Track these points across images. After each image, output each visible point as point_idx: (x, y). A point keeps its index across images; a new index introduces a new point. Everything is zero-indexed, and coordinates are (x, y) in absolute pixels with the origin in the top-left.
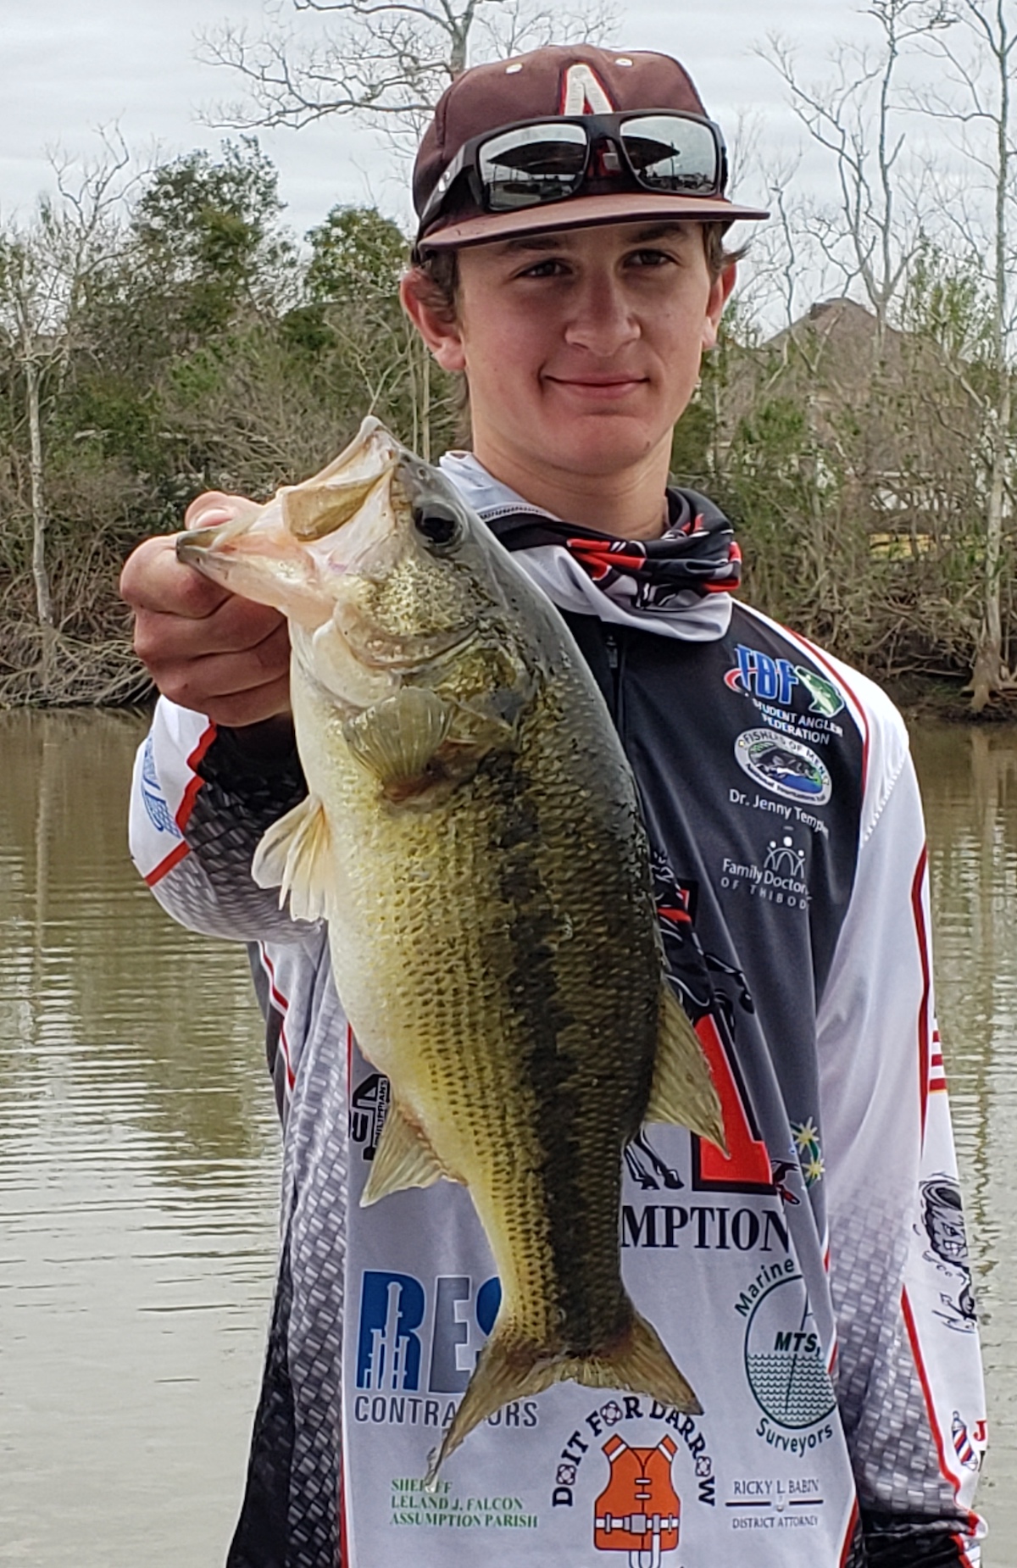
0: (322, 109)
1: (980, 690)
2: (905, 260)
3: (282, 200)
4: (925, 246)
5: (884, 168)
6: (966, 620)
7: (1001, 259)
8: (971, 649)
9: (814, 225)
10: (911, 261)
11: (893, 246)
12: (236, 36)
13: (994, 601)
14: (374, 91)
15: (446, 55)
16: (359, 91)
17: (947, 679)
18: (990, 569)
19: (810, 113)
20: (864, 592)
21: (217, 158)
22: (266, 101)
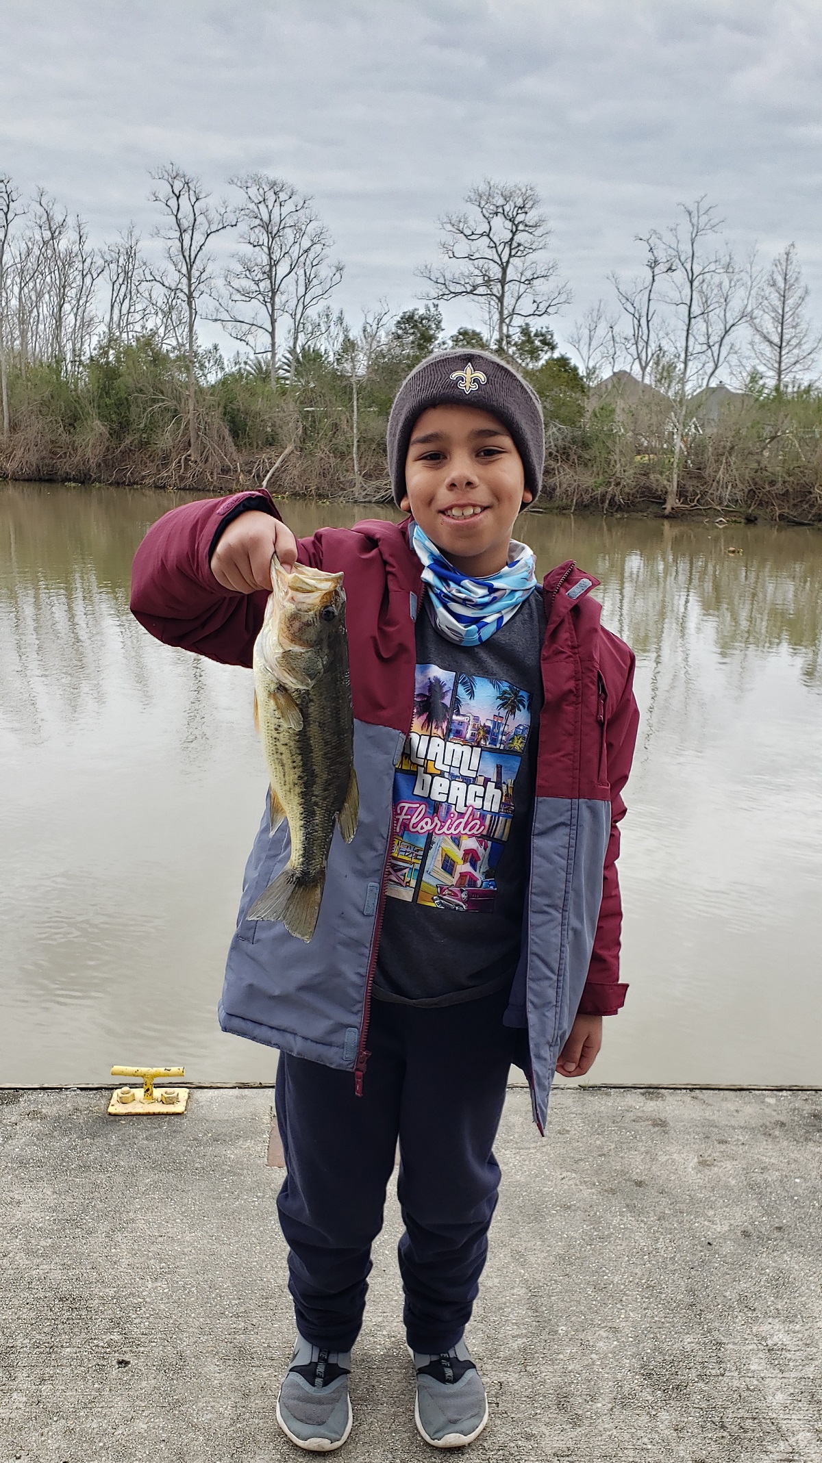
0: (457, 294)
1: (668, 506)
2: (653, 355)
3: (443, 327)
4: (660, 350)
5: (648, 321)
6: (666, 482)
7: (686, 356)
8: (666, 492)
9: (623, 341)
10: (655, 356)
11: (649, 349)
12: (429, 267)
13: (675, 476)
14: (475, 287)
15: (499, 276)
16: (469, 288)
17: (657, 503)
18: (675, 465)
19: (624, 301)
20: (632, 471)
21: (422, 311)
22: (437, 290)
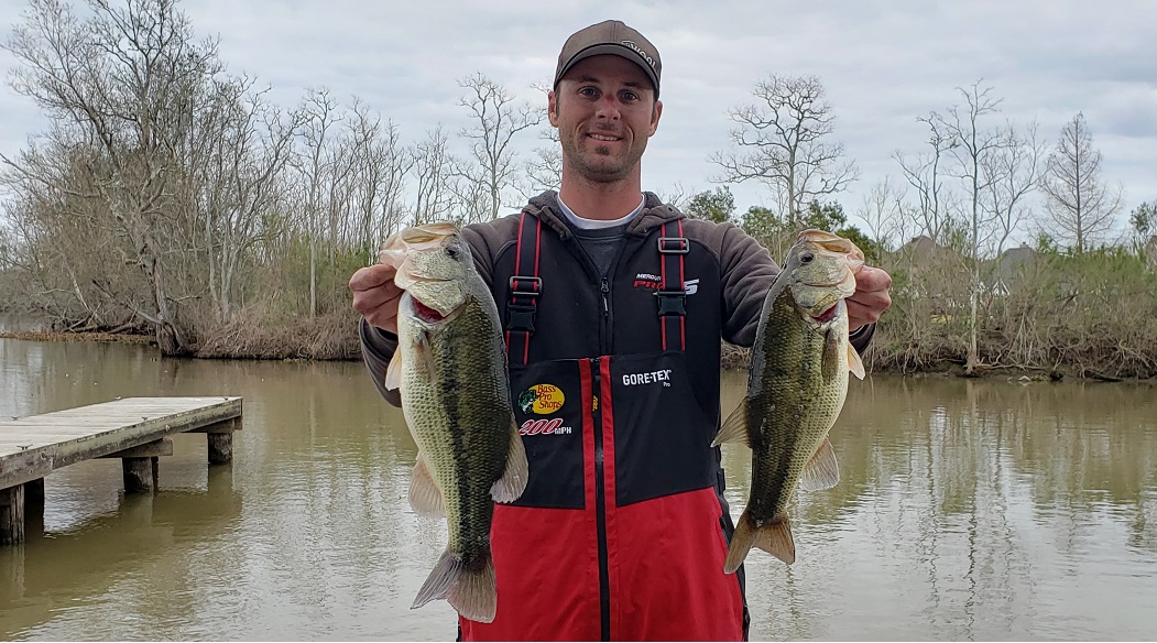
0: (747, 176)
1: (970, 367)
2: (942, 224)
3: (735, 206)
4: (949, 219)
5: (935, 194)
6: (964, 343)
7: (975, 223)
8: (966, 353)
9: (911, 212)
10: (945, 224)
11: (938, 219)
12: (720, 153)
13: (974, 337)
14: (764, 171)
15: (788, 158)
16: (759, 171)
17: (958, 363)
18: (973, 326)
19: (910, 176)
20: (929, 333)
21: (714, 193)
22: (729, 174)
